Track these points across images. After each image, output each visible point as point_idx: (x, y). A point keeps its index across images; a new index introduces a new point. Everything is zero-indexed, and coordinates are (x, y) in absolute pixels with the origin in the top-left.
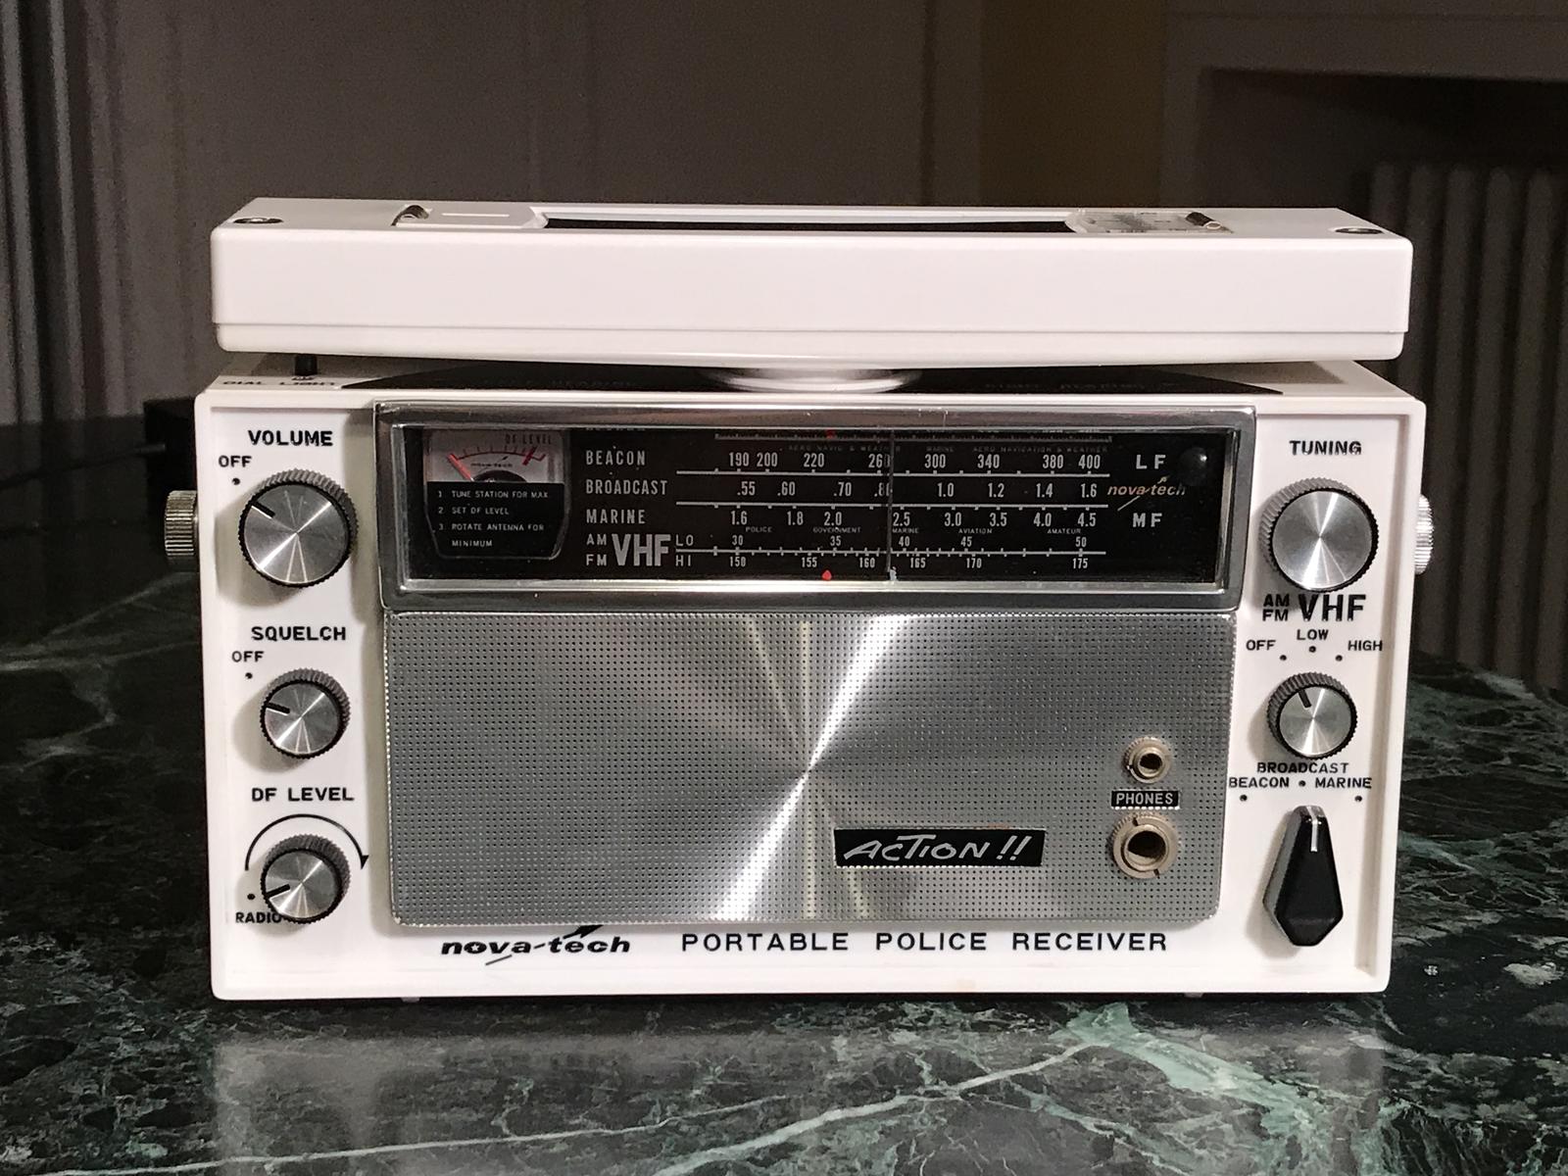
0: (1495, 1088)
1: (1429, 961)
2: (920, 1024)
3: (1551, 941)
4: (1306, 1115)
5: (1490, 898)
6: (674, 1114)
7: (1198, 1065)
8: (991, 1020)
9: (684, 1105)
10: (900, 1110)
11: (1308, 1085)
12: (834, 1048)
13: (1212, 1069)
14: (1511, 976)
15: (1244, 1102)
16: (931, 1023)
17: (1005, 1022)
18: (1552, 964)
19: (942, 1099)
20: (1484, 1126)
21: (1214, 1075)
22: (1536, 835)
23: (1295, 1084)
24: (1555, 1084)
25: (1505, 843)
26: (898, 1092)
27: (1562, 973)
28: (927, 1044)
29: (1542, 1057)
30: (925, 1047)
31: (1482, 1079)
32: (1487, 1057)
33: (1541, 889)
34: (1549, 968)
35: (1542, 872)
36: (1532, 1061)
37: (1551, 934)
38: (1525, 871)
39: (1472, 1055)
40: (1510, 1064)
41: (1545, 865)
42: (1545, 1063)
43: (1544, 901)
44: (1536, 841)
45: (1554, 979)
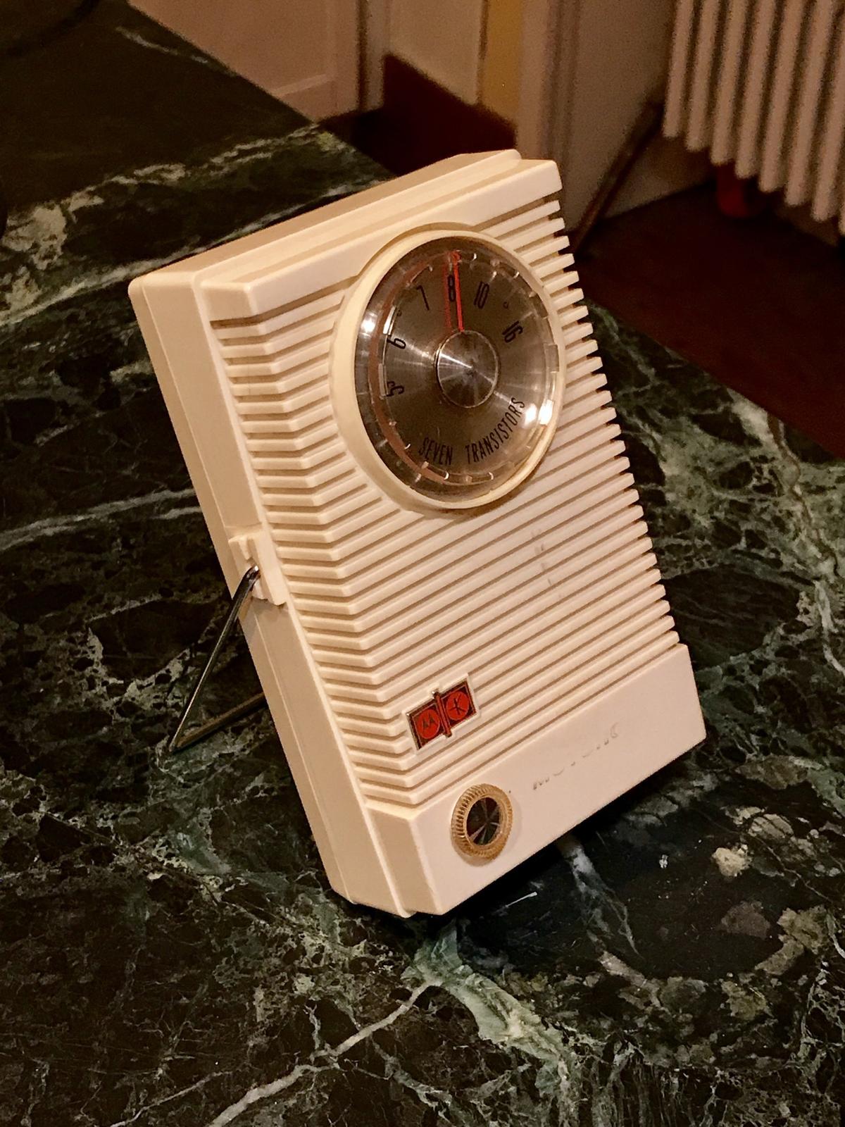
0: (692, 1022)
1: (663, 847)
2: (315, 966)
3: (746, 813)
4: (566, 1070)
5: (711, 753)
6: (146, 1104)
7: (500, 1007)
8: (363, 955)
9: (152, 1091)
10: (297, 1085)
11: (570, 1029)
12: (254, 1003)
13: (508, 1012)
14: (715, 866)
15: (527, 1055)
16: (322, 963)
17: (372, 957)
18: (745, 847)
19: (327, 1068)
20: (680, 1075)
21: (508, 1020)
22: (752, 658)
23: (561, 1028)
24: (732, 1014)
25: (730, 671)
26: (297, 1060)
27: (750, 859)
28: (319, 992)
29: (726, 979)
30: (317, 996)
31: (685, 1011)
32: (691, 981)
33: (749, 739)
34: (743, 852)
35: (751, 712)
36: (720, 984)
37: (748, 804)
38: (740, 712)
39: (681, 978)
40: (704, 990)
41: (755, 702)
42: (727, 987)
43: (749, 756)
44: (751, 666)
45: (743, 868)
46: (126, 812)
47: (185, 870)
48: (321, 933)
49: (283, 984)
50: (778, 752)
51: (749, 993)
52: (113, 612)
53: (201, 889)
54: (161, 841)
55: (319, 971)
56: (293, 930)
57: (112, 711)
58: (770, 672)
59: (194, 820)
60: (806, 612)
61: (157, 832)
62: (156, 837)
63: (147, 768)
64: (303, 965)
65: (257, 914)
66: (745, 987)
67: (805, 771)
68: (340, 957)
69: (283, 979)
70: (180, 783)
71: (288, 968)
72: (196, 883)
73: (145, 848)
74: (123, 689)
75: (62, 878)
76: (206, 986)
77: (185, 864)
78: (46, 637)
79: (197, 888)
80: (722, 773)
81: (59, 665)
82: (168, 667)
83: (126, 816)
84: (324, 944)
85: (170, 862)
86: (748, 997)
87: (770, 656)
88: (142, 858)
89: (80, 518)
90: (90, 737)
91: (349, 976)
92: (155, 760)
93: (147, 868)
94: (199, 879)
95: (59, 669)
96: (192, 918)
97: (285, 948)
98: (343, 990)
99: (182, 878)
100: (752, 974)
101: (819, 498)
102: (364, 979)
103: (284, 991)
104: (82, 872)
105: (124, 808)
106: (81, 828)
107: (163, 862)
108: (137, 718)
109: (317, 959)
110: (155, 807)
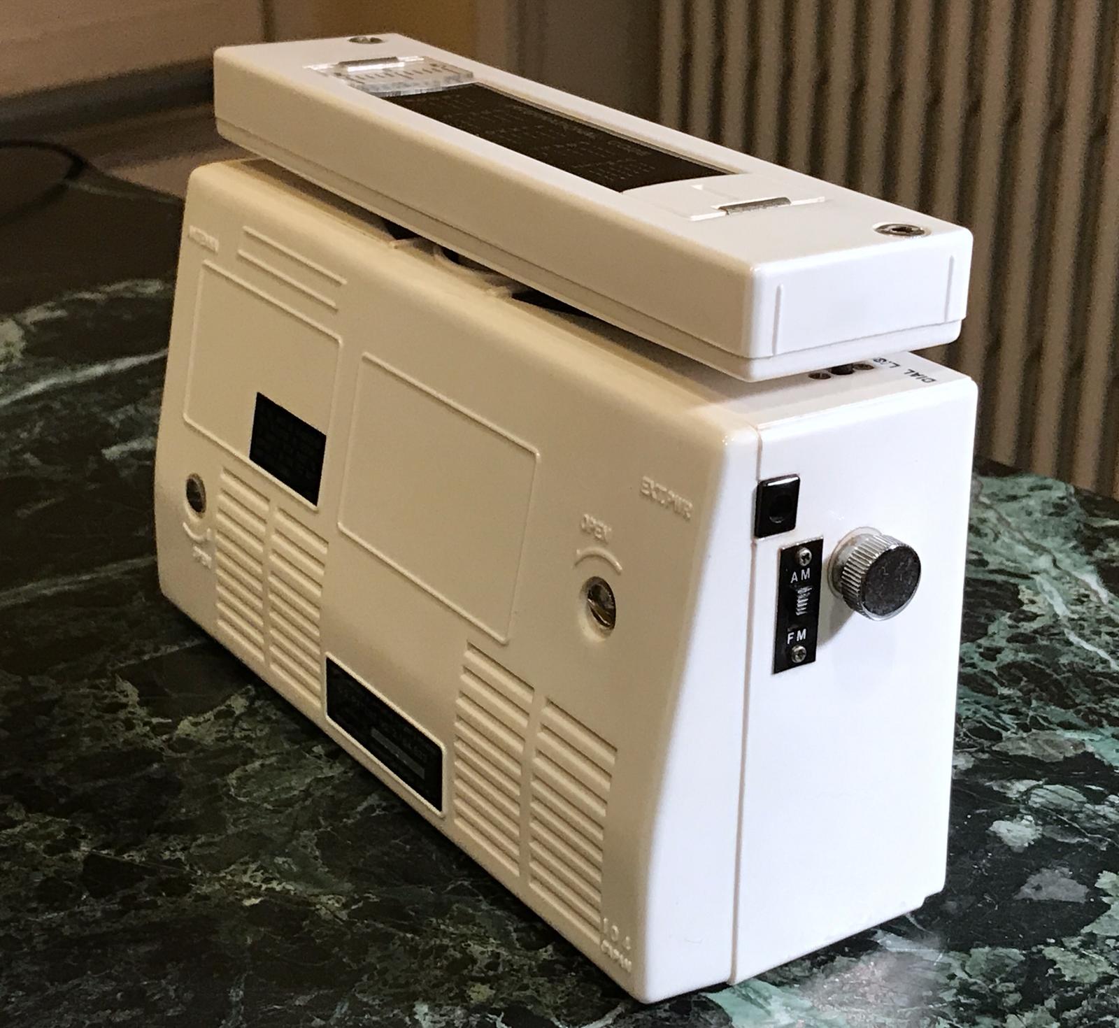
0: (1016, 990)
2: (491, 973)
3: (1021, 786)
12: (417, 1017)
13: (766, 999)
14: (997, 838)
16: (501, 969)
18: (1030, 818)
21: (769, 1008)
22: (979, 646)
24: (1067, 979)
27: (1039, 828)
28: (502, 1000)
29: (1048, 945)
30: (502, 1004)
31: (1003, 980)
32: (1001, 951)
33: (1000, 718)
34: (1028, 823)
35: (995, 694)
36: (1040, 951)
37: (1020, 778)
38: (980, 695)
39: (987, 949)
40: (1023, 958)
41: (996, 684)
42: (1051, 952)
43: (1004, 734)
44: (981, 654)
45: (1035, 837)
46: (199, 842)
47: (292, 893)
48: (492, 940)
49: (452, 995)
50: (1042, 728)
51: (1083, 956)
52: (146, 657)
53: (318, 910)
54: (253, 867)
55: (498, 978)
56: (451, 940)
57: (162, 749)
58: (1007, 657)
59: (294, 843)
60: (1033, 602)
61: (247, 858)
62: (247, 863)
63: (220, 799)
64: (474, 974)
65: (400, 927)
66: (1075, 950)
67: (1082, 743)
68: (523, 962)
69: (450, 990)
70: (266, 809)
71: (455, 978)
72: (309, 904)
73: (233, 876)
74: (174, 726)
75: (122, 913)
76: (347, 1004)
77: (289, 887)
78: (60, 687)
79: (313, 908)
80: (976, 751)
81: (82, 711)
82: (228, 702)
83: (199, 846)
84: (498, 951)
85: (269, 886)
86: (1082, 960)
87: (1003, 643)
88: (230, 885)
89: (86, 577)
90: (138, 774)
91: (542, 980)
92: (230, 790)
93: (241, 895)
94: (313, 899)
95: (82, 715)
96: (313, 939)
97: (446, 958)
98: (535, 995)
99: (289, 901)
100: (1079, 938)
101: (1014, 505)
102: (563, 982)
103: (455, 1001)
104: (153, 905)
105: (195, 839)
106: (141, 862)
107: (261, 886)
108: (197, 752)
109: (492, 966)
110: (239, 835)
